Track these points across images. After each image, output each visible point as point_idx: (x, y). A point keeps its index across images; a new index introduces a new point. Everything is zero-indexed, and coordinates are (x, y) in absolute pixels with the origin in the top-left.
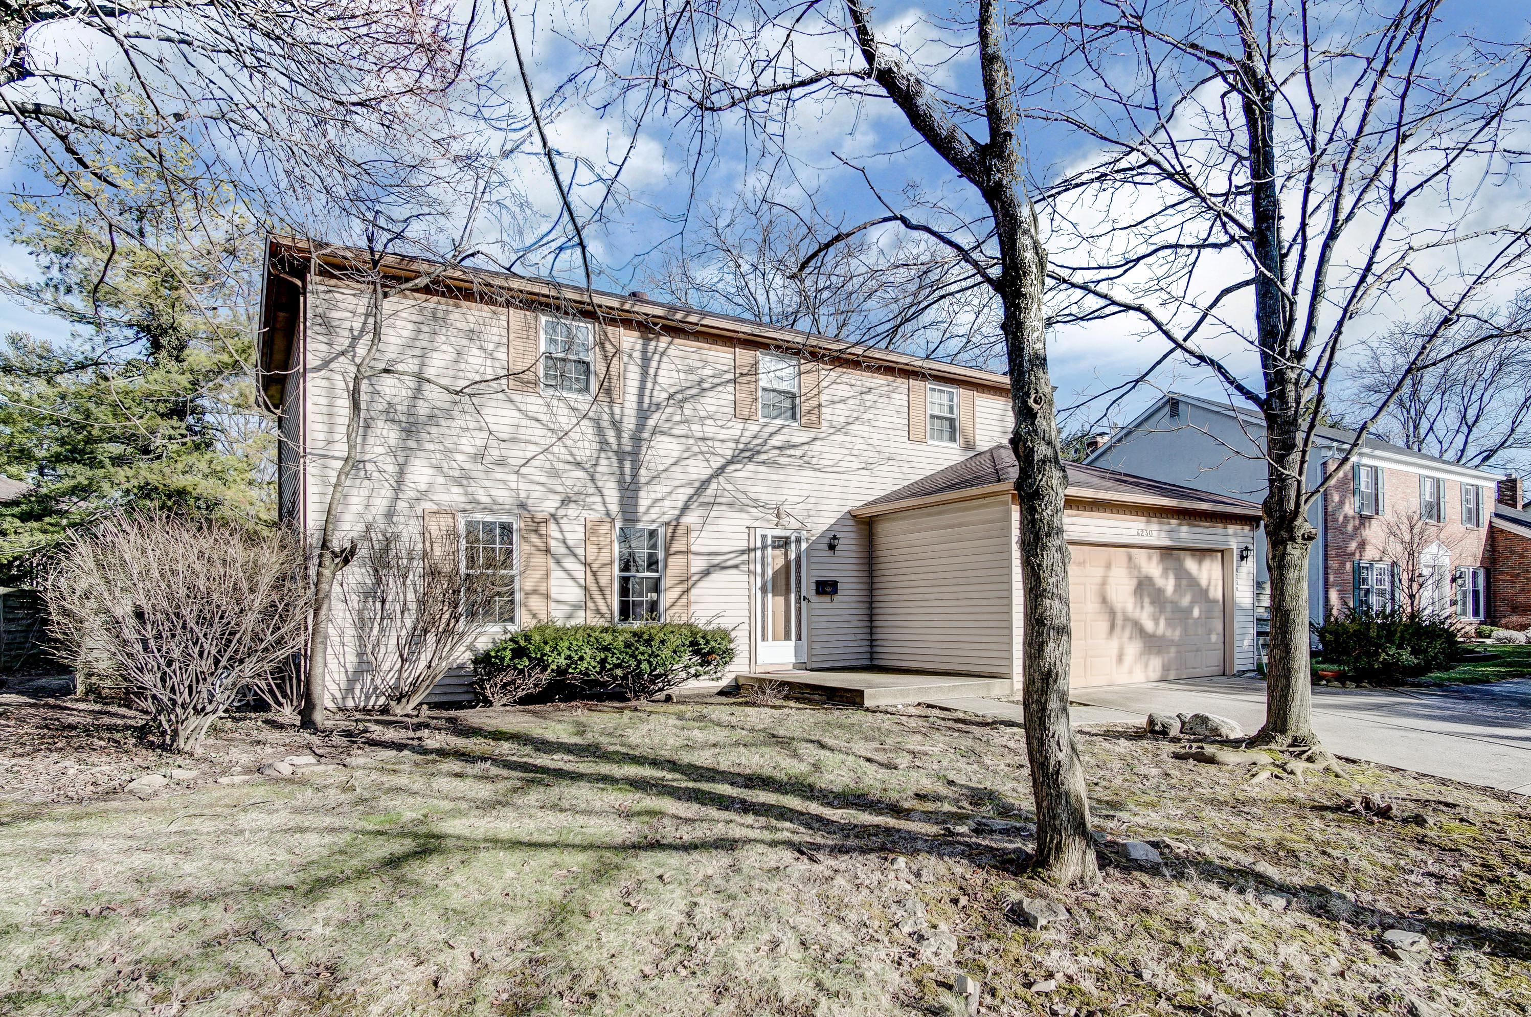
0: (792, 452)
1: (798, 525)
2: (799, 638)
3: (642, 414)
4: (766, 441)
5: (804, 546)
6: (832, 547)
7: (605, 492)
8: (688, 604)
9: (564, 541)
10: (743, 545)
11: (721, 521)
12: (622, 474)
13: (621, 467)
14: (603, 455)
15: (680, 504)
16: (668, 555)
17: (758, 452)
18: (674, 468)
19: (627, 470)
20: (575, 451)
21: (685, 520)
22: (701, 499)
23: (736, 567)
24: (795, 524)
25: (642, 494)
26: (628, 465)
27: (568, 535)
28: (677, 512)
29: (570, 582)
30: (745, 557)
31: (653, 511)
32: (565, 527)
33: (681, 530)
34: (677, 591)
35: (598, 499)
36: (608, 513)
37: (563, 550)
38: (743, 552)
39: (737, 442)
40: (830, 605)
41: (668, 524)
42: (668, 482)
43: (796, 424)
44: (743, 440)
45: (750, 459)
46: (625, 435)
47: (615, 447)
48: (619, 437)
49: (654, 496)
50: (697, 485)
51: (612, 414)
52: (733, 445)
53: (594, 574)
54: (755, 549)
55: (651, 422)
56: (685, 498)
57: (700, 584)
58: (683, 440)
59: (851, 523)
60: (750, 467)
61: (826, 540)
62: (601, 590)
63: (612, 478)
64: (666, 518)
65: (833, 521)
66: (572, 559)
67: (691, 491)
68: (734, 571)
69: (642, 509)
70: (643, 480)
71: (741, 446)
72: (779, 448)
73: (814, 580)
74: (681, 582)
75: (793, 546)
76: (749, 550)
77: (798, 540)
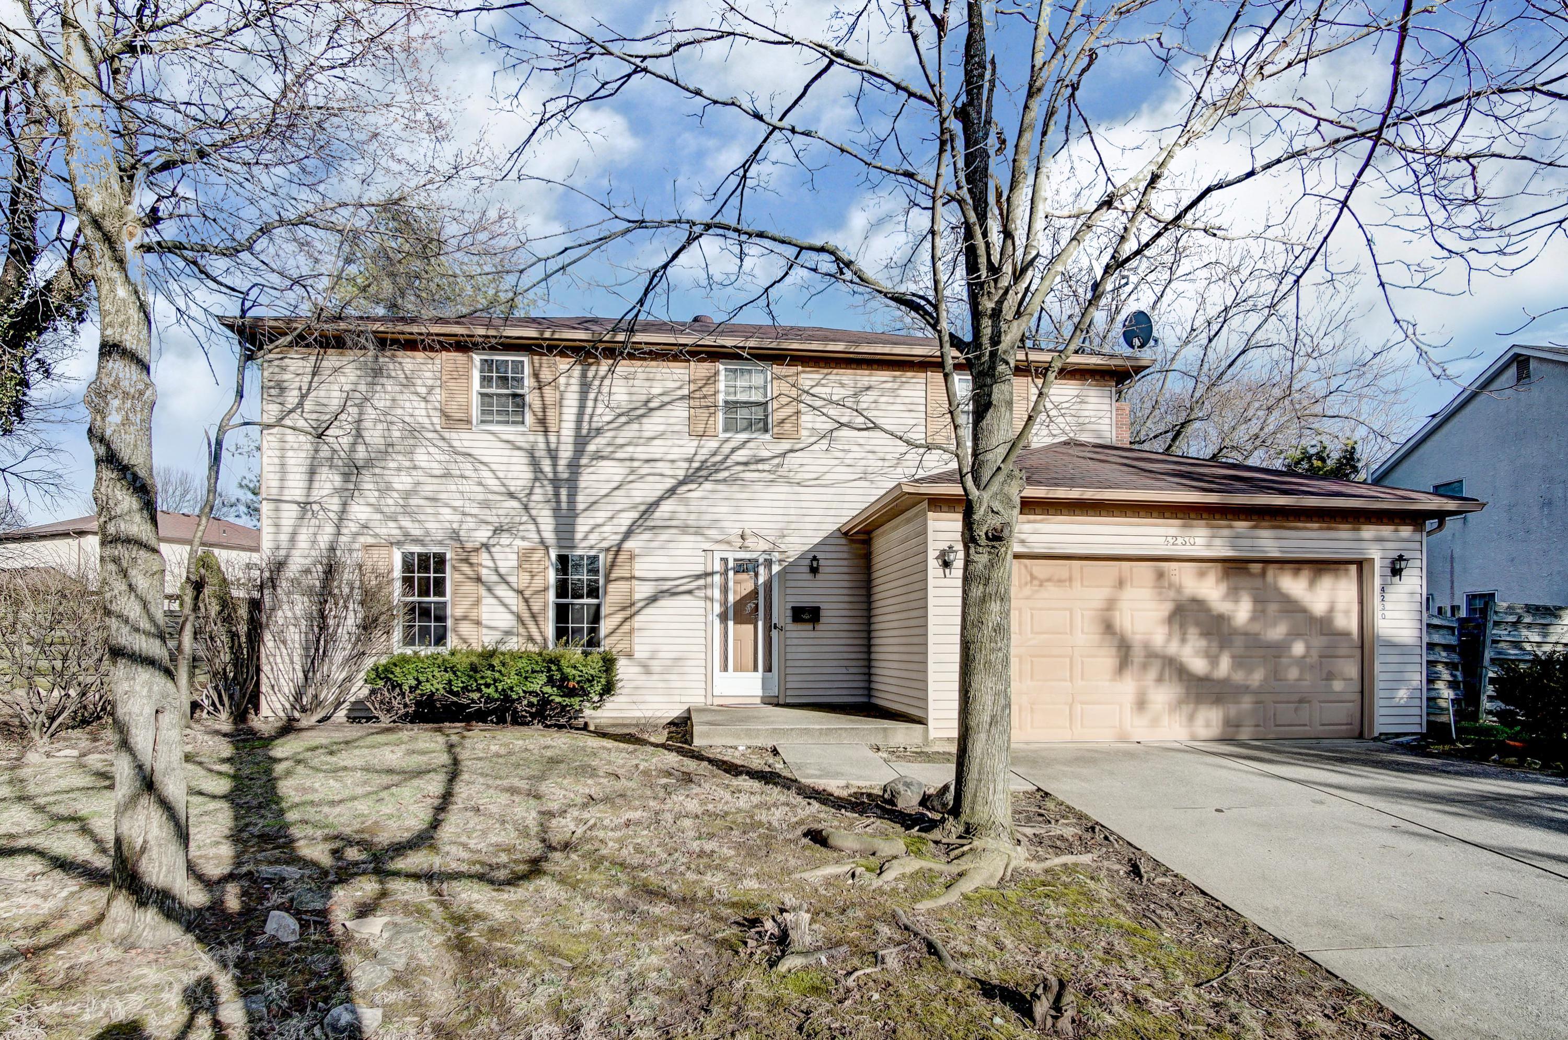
0: (760, 467)
1: (766, 547)
2: (768, 669)
3: (580, 440)
4: (727, 457)
5: (776, 569)
6: (814, 570)
7: (539, 520)
8: (631, 631)
9: (496, 570)
10: (699, 569)
11: (671, 545)
12: (558, 502)
13: (557, 495)
14: (537, 484)
15: (623, 529)
16: (608, 581)
17: (717, 471)
18: (616, 493)
19: (564, 498)
20: (507, 482)
21: (628, 545)
22: (650, 523)
23: (690, 592)
24: (765, 546)
25: (580, 520)
26: (564, 492)
27: (500, 564)
28: (619, 537)
29: (502, 609)
30: (701, 582)
31: (591, 536)
32: (497, 556)
33: (622, 557)
34: (619, 617)
35: (532, 527)
36: (542, 541)
37: (495, 578)
38: (698, 577)
39: (690, 461)
40: (812, 634)
41: (608, 550)
42: (610, 507)
43: (767, 436)
44: (698, 458)
45: (706, 479)
46: (562, 462)
47: (550, 475)
48: (555, 465)
49: (592, 522)
50: (643, 508)
51: (548, 443)
52: (686, 465)
53: (526, 601)
54: (712, 574)
55: (591, 448)
56: (629, 522)
57: (646, 611)
58: (628, 464)
59: (843, 541)
60: (708, 486)
61: (808, 562)
62: (534, 616)
63: (547, 506)
64: (605, 544)
65: (817, 541)
66: (504, 586)
67: (636, 515)
68: (687, 597)
69: (579, 536)
70: (580, 507)
71: (696, 465)
72: (746, 464)
73: (789, 606)
74: (624, 609)
75: (761, 570)
76: (706, 575)
77: (769, 563)
